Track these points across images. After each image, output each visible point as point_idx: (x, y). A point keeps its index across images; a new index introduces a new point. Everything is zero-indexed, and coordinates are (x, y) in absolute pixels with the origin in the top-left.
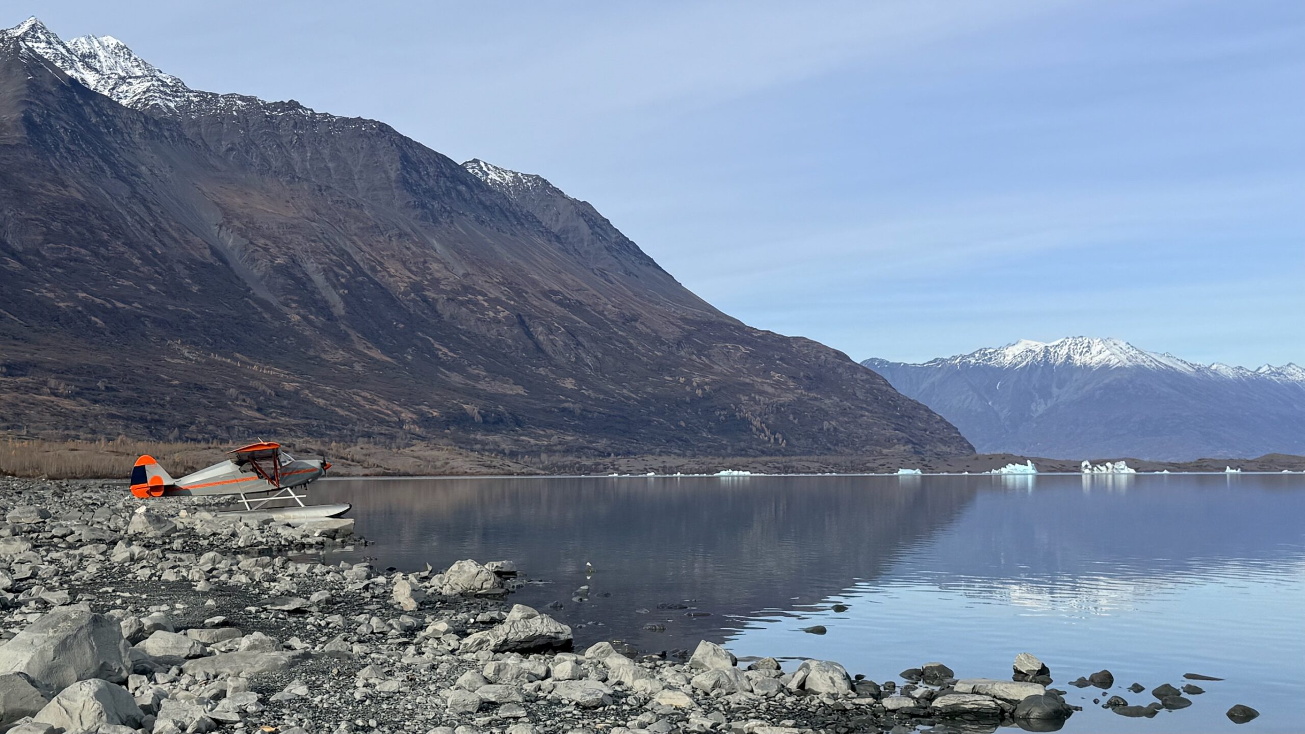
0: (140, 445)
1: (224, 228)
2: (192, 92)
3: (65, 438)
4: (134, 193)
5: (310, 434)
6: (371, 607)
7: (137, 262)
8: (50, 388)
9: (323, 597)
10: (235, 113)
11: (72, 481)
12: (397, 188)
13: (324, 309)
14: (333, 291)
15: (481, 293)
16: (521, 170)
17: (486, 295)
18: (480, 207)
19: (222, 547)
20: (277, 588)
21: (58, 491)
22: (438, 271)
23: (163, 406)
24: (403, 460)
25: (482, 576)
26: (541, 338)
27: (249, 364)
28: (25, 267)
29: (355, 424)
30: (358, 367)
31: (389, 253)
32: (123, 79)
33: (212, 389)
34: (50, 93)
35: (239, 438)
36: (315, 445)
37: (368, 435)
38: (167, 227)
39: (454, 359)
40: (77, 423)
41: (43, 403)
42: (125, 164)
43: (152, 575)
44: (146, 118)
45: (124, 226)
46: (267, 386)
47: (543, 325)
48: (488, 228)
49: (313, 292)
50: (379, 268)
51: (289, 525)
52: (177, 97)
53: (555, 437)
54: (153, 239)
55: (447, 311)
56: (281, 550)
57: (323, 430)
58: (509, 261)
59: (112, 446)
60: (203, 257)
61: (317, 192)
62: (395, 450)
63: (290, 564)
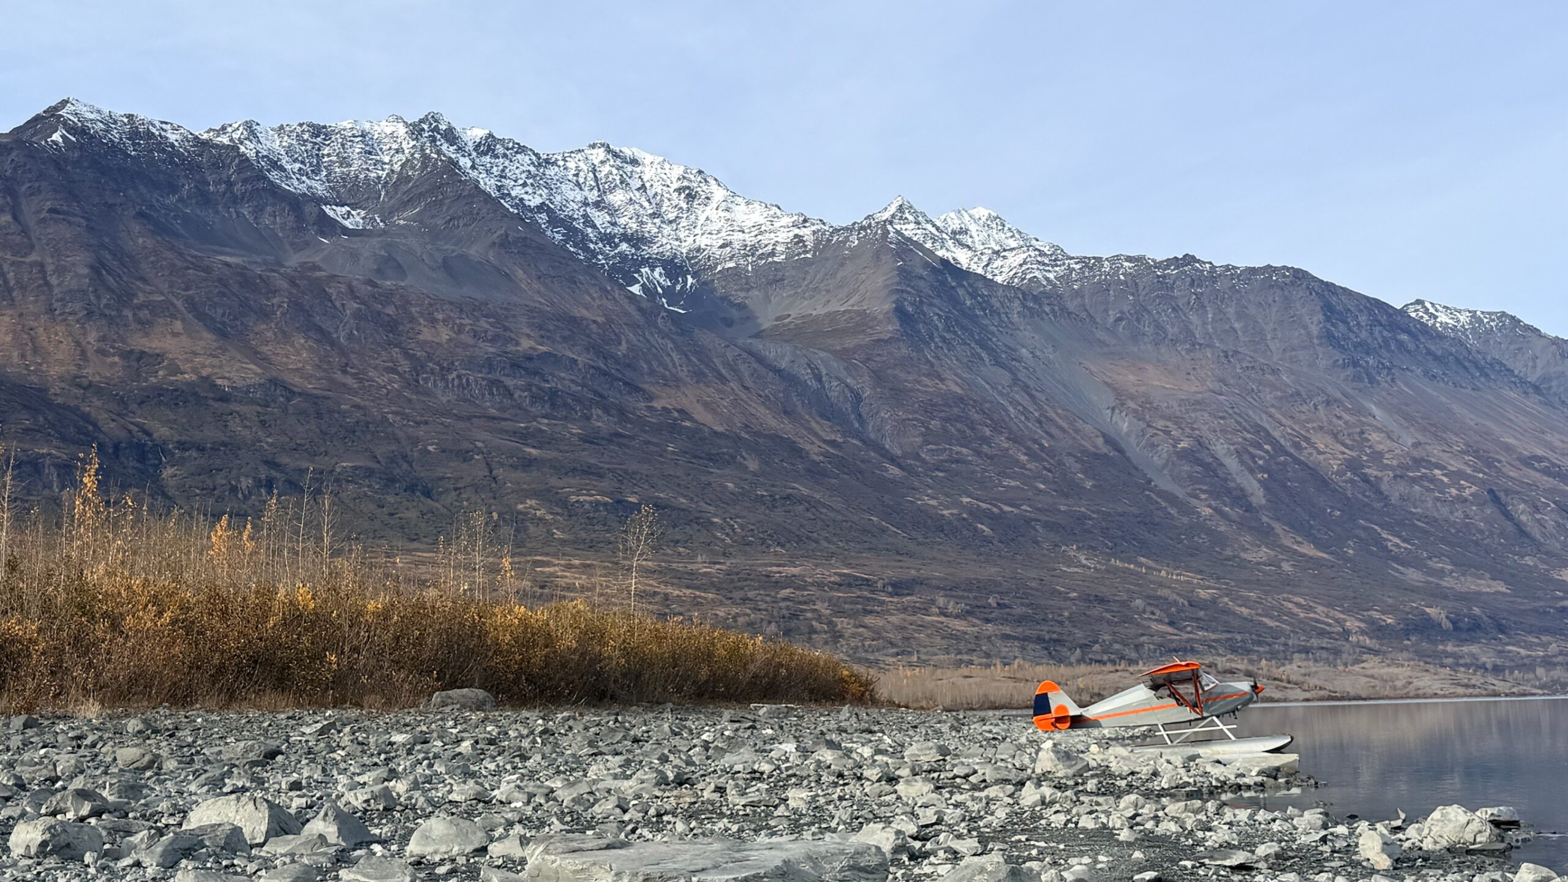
0: (1039, 669)
1: (1117, 411)
2: (1073, 258)
3: (958, 664)
4: (1016, 380)
5: (1234, 650)
6: (1333, 864)
7: (1023, 458)
8: (939, 608)
9: (1271, 851)
10: (1122, 277)
11: (969, 713)
12: (1320, 345)
13: (1240, 498)
14: (1250, 477)
15: (1438, 466)
16: (1480, 308)
17: (1444, 468)
18: (1430, 358)
19: (1143, 788)
20: (1213, 839)
21: (956, 724)
22: (1379, 443)
23: (1061, 623)
24: (1352, 680)
25: (1475, 826)
26: (1523, 518)
27: (1156, 570)
28: (905, 474)
29: (1288, 637)
30: (1286, 567)
31: (1315, 425)
32: (997, 253)
33: (1114, 601)
34: (921, 278)
35: (1149, 659)
36: (1242, 665)
37: (1306, 650)
38: (1054, 415)
39: (1409, 552)
40: (970, 646)
41: (932, 624)
42: (1004, 349)
43: (1069, 821)
44: (1024, 294)
45: (1007, 419)
46: (1178, 594)
47: (1525, 501)
48: (1442, 385)
49: (1226, 480)
50: (1304, 444)
51: (1219, 762)
52: (1057, 266)
53: (1554, 645)
54: (1039, 431)
55: (1395, 492)
56: (1213, 792)
57: (1249, 646)
58: (1472, 423)
59: (1009, 671)
60: (1095, 447)
61: (1223, 360)
62: (1341, 668)
63: (1226, 809)
